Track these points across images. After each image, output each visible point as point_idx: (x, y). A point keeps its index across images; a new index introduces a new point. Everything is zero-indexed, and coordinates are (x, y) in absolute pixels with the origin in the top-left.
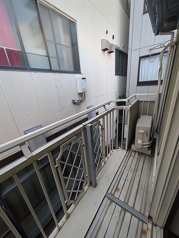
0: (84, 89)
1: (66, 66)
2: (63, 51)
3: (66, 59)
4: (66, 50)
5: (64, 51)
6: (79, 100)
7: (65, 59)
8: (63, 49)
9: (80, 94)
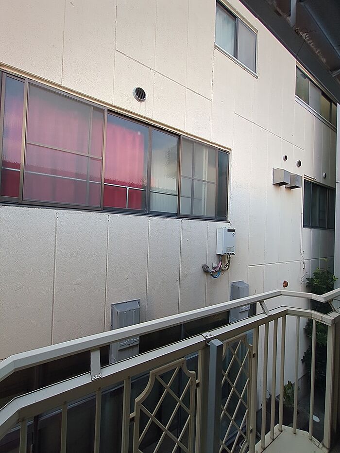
0: (229, 249)
1: (203, 209)
2: (203, 188)
3: (205, 199)
4: (207, 187)
5: (205, 188)
6: (216, 268)
7: (203, 199)
8: (203, 186)
9: (221, 257)
